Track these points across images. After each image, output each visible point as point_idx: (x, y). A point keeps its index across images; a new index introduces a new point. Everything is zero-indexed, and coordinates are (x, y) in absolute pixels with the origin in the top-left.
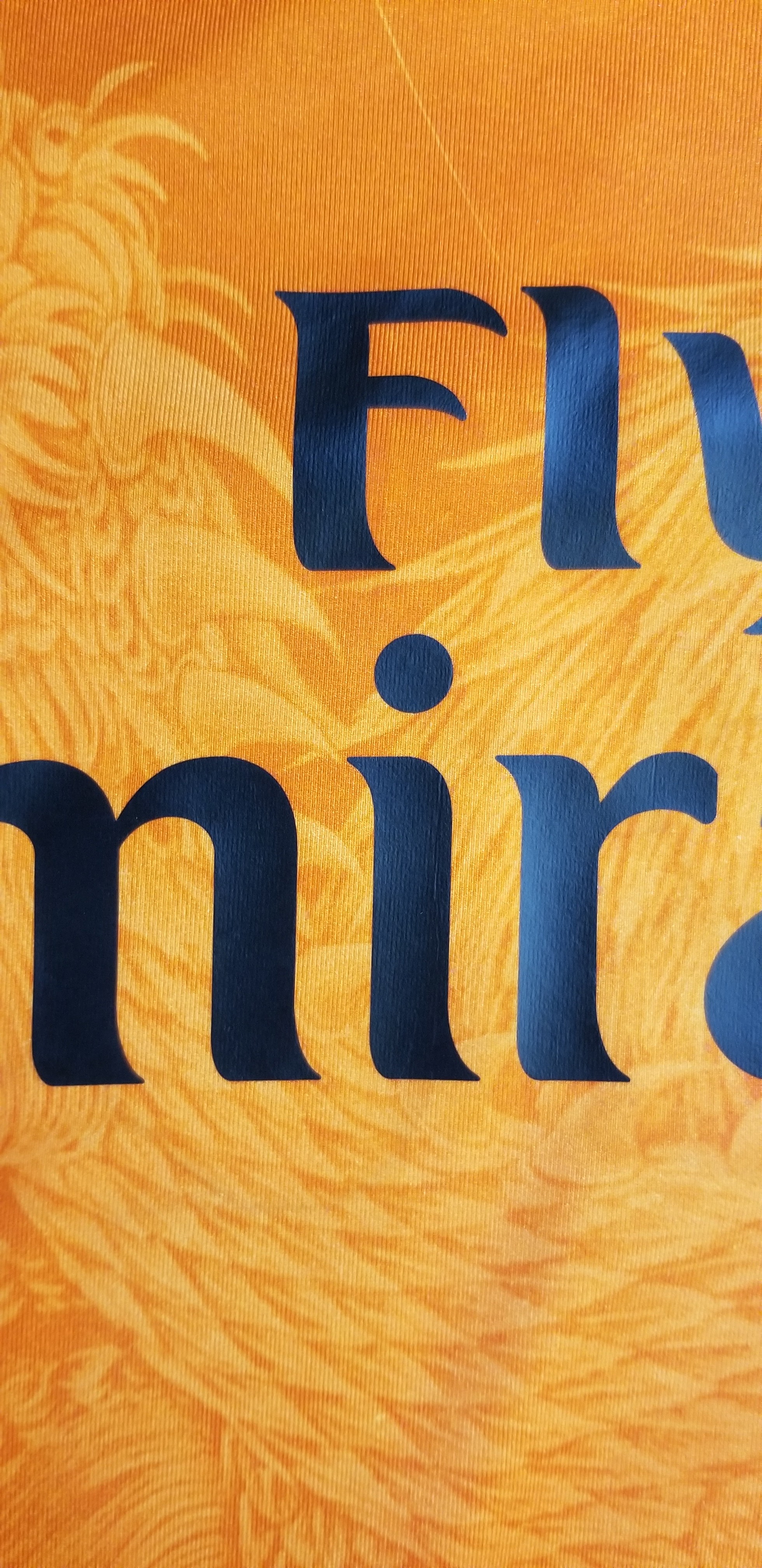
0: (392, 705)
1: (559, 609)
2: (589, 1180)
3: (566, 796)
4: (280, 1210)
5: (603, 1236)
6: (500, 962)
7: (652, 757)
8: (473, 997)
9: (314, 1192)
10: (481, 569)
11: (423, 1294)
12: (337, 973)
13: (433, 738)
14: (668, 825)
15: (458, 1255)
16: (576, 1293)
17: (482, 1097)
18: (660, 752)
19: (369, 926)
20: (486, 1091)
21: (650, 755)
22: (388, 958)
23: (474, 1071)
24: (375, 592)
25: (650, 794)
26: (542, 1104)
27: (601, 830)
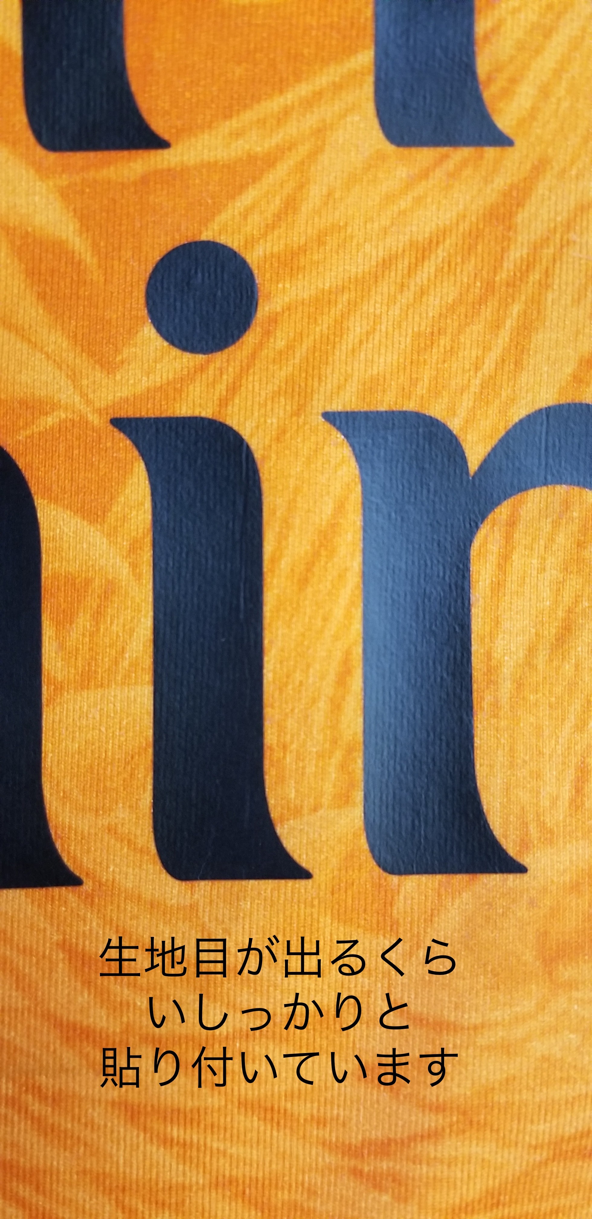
0: (172, 343)
1: (404, 203)
2: (475, 1018)
3: (423, 469)
4: (30, 1076)
5: (496, 1098)
6: (336, 706)
7: (540, 410)
8: (299, 757)
9: (77, 1049)
10: (291, 146)
11: (241, 1188)
12: (103, 729)
13: (233, 389)
14: (566, 505)
15: (288, 1131)
16: (459, 1183)
17: (316, 902)
18: (551, 403)
19: (148, 661)
20: (322, 894)
21: (537, 407)
22: (177, 705)
23: (304, 865)
24: (145, 180)
25: (540, 464)
26: (402, 910)
27: (472, 516)
